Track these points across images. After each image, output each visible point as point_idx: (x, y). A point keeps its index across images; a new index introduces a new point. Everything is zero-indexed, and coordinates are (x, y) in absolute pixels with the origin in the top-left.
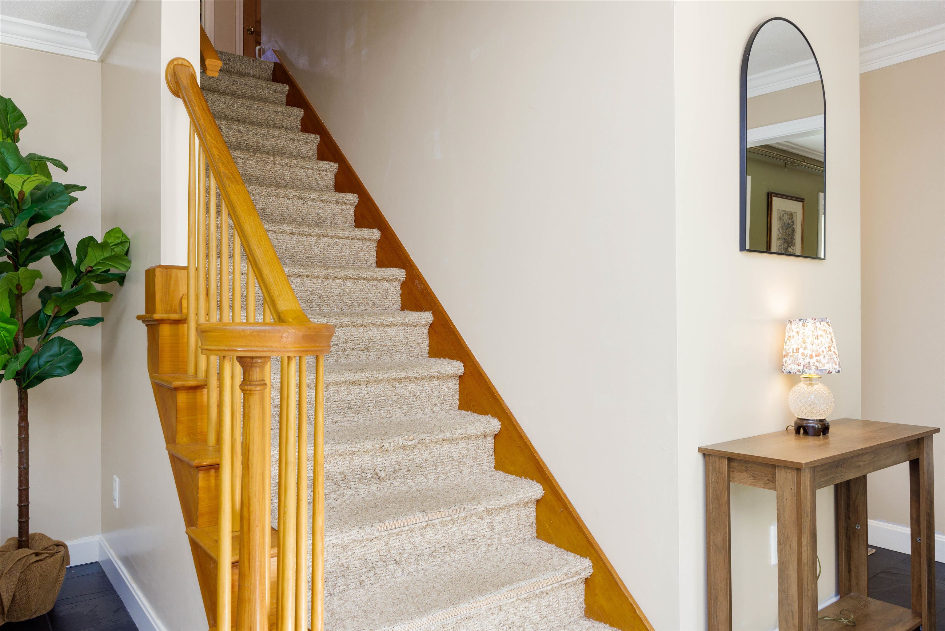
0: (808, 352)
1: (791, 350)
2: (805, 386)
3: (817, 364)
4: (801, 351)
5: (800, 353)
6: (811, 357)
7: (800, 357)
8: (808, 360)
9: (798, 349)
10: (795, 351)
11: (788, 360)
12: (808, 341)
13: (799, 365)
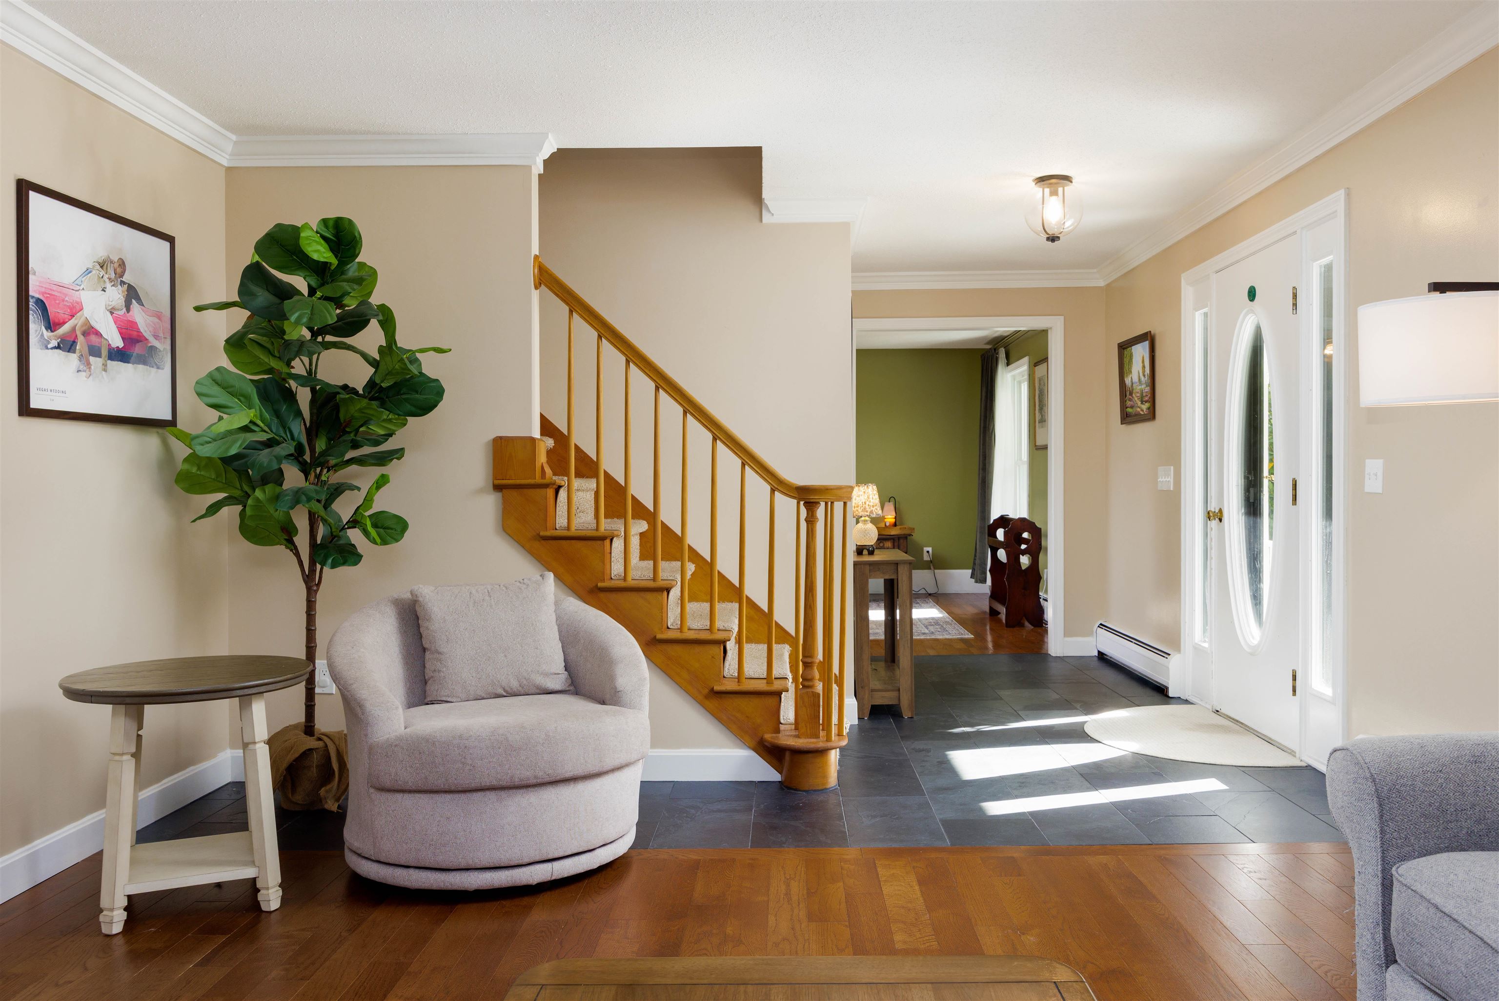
0: (871, 504)
1: (861, 503)
2: (862, 525)
3: (876, 511)
4: (867, 503)
5: (867, 505)
6: (873, 507)
7: (867, 507)
8: (872, 508)
9: (865, 503)
10: (864, 503)
11: (859, 509)
12: (871, 497)
13: (867, 512)
